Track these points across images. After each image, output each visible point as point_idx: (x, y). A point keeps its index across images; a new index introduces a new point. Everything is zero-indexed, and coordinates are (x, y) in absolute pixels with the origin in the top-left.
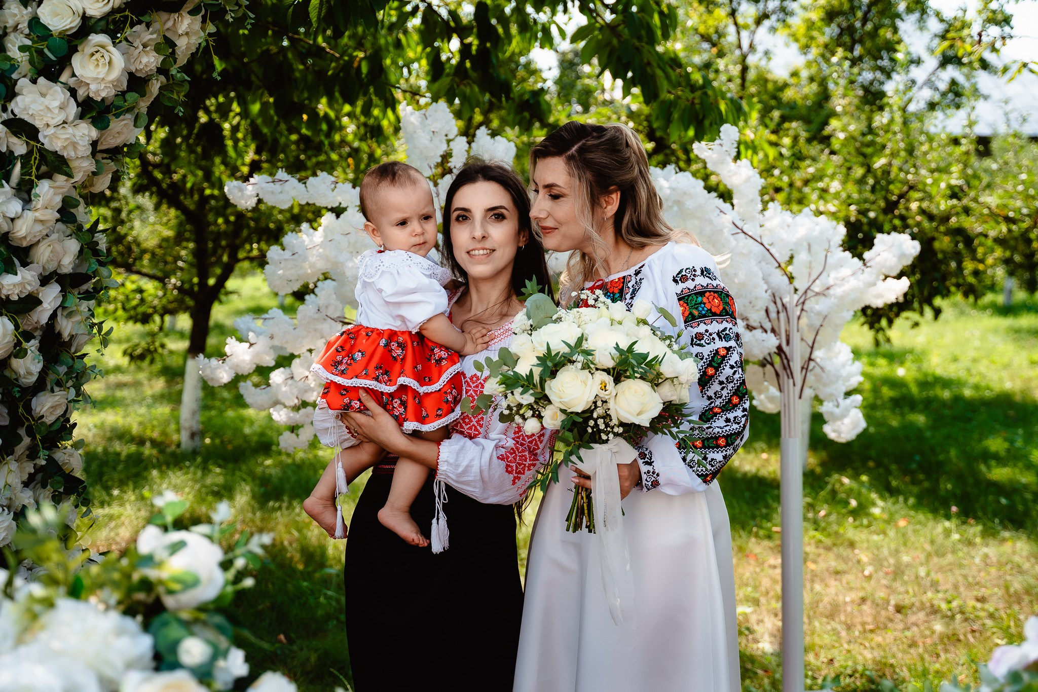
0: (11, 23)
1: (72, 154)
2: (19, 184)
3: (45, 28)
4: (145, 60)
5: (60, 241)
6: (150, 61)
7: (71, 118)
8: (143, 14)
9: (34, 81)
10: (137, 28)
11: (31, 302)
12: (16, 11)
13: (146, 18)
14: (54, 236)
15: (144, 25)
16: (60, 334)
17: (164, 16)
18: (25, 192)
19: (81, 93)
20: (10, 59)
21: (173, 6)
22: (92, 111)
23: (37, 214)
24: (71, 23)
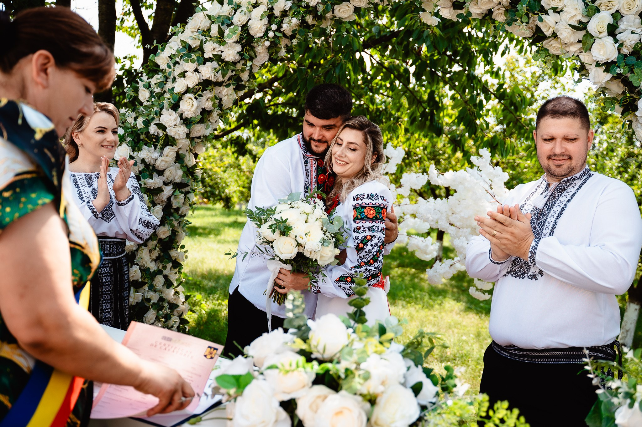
0: (167, 89)
1: (179, 137)
3: (176, 91)
4: (207, 104)
7: (178, 124)
9: (167, 110)
10: (205, 92)
11: (159, 190)
13: (209, 88)
14: (173, 168)
15: (208, 91)
16: (173, 206)
17: (217, 88)
18: (161, 150)
19: (183, 116)
21: (219, 84)
22: (187, 122)
23: (163, 158)
24: (183, 89)
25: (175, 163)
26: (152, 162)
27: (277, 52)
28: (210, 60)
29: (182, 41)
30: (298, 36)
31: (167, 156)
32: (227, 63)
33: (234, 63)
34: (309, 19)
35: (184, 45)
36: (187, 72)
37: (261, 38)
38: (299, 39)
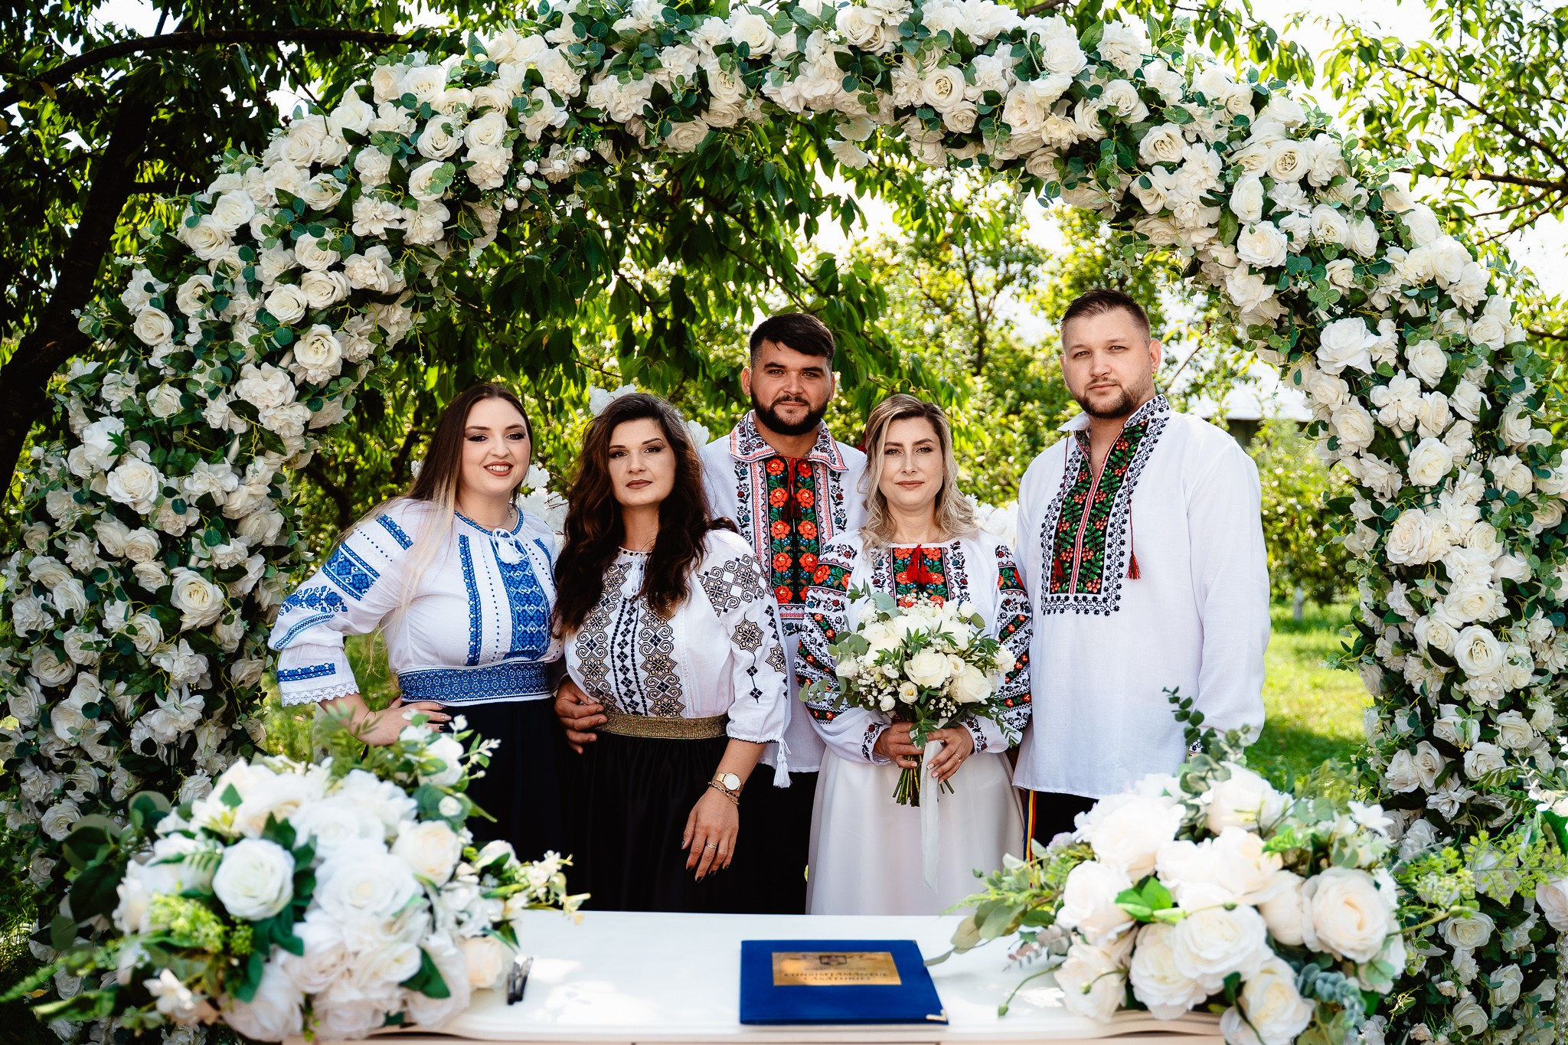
0: (239, 313)
1: (288, 434)
2: (236, 460)
3: (274, 319)
4: (359, 347)
5: (266, 514)
6: (363, 348)
7: (289, 400)
8: (360, 306)
9: (258, 366)
10: (355, 319)
11: (239, 571)
12: (245, 302)
13: (362, 310)
14: (263, 510)
15: (361, 316)
16: (259, 605)
17: (379, 307)
18: (241, 466)
19: (299, 378)
20: (239, 346)
21: (389, 299)
22: (308, 393)
23: (253, 489)
24: (296, 314)
26: (220, 500)
28: (370, 240)
29: (278, 192)
30: (577, 187)
32: (416, 249)
33: (428, 251)
35: (286, 201)
36: (308, 271)
37: (500, 189)
38: (581, 195)
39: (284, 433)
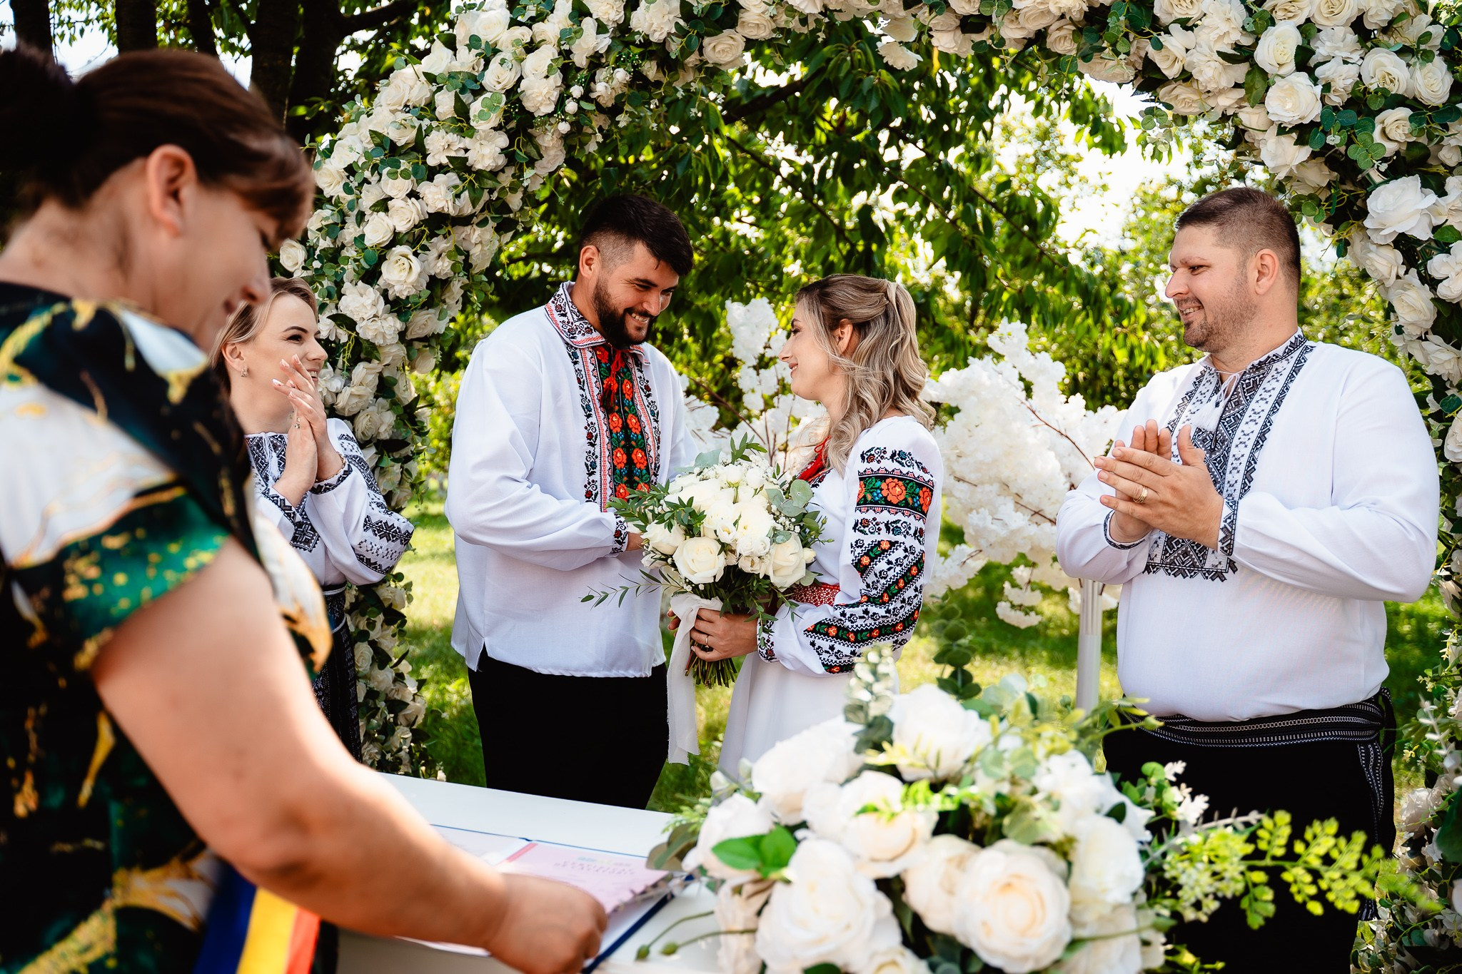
0: (347, 239)
1: (382, 341)
4: (440, 264)
5: (378, 412)
6: (446, 266)
7: (380, 313)
8: (441, 228)
9: (355, 284)
10: (434, 240)
13: (443, 231)
14: (373, 408)
15: (441, 237)
17: (459, 229)
18: (347, 372)
19: (390, 294)
21: (464, 221)
22: (398, 306)
23: (354, 390)
24: (385, 237)
25: (376, 397)
27: (583, 145)
28: (441, 169)
29: (374, 134)
30: (627, 108)
31: (361, 384)
32: (480, 174)
33: (494, 174)
34: (650, 70)
35: (378, 141)
36: (391, 199)
37: (550, 115)
38: (631, 114)
39: (379, 341)
